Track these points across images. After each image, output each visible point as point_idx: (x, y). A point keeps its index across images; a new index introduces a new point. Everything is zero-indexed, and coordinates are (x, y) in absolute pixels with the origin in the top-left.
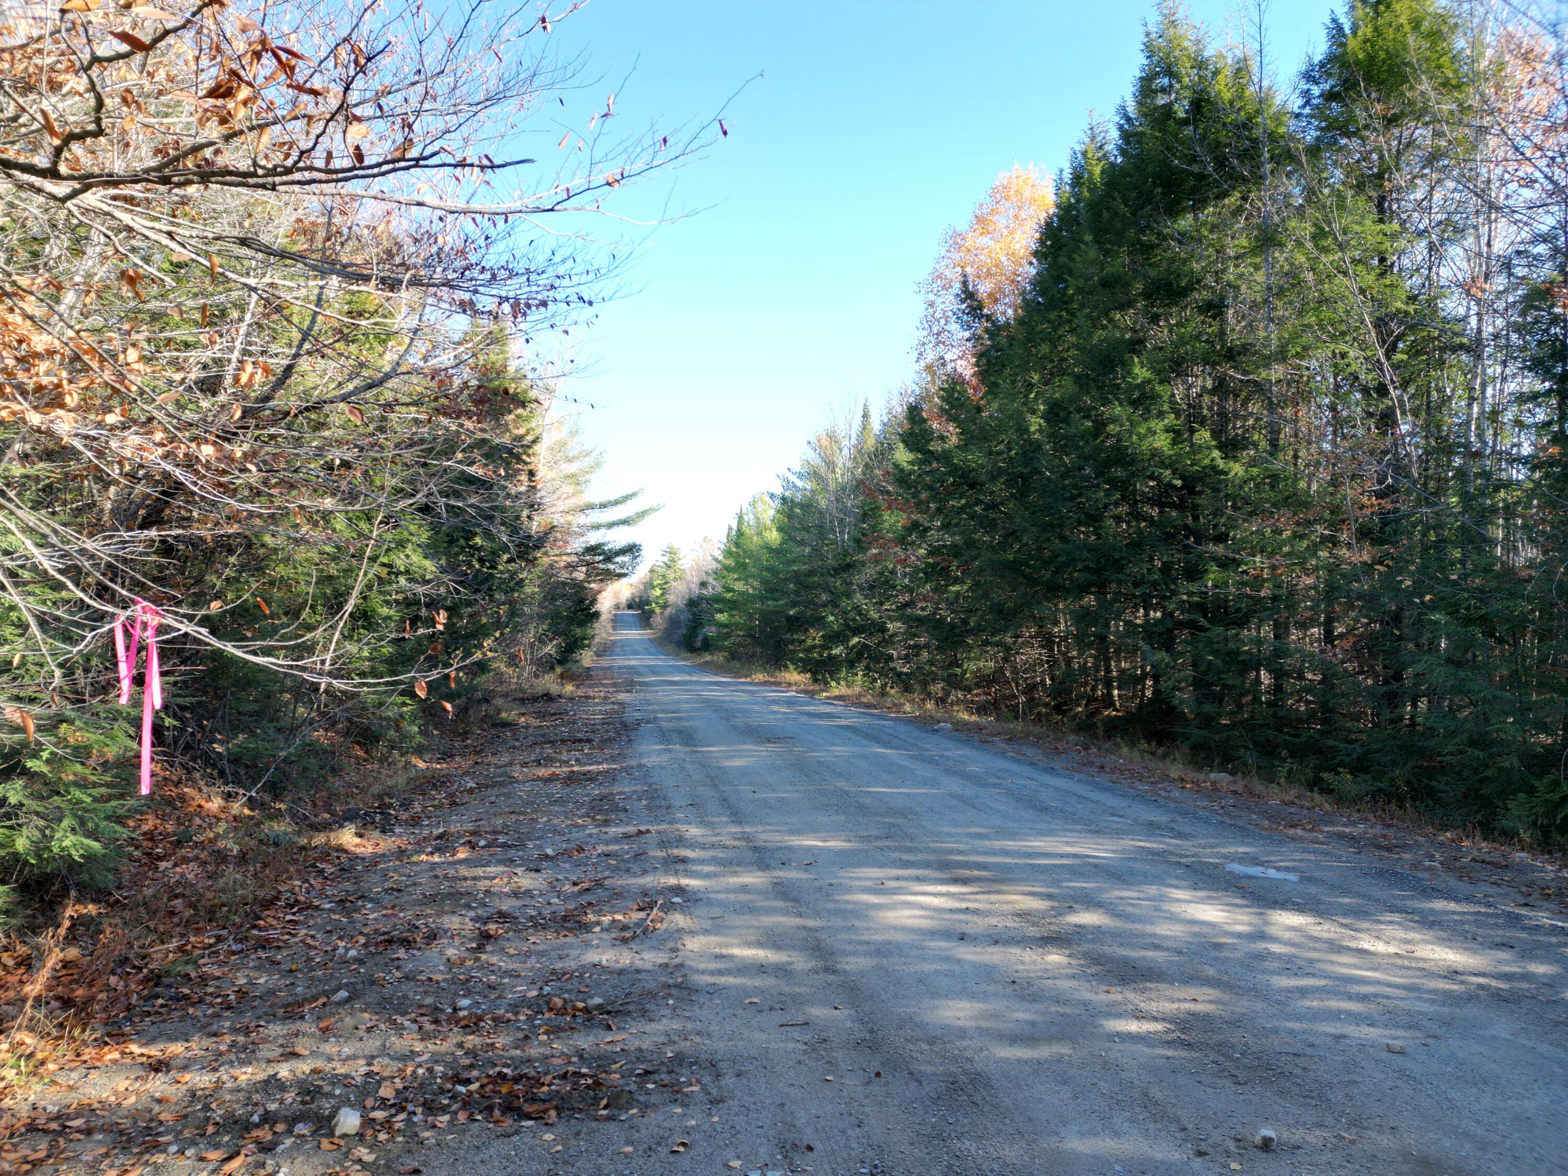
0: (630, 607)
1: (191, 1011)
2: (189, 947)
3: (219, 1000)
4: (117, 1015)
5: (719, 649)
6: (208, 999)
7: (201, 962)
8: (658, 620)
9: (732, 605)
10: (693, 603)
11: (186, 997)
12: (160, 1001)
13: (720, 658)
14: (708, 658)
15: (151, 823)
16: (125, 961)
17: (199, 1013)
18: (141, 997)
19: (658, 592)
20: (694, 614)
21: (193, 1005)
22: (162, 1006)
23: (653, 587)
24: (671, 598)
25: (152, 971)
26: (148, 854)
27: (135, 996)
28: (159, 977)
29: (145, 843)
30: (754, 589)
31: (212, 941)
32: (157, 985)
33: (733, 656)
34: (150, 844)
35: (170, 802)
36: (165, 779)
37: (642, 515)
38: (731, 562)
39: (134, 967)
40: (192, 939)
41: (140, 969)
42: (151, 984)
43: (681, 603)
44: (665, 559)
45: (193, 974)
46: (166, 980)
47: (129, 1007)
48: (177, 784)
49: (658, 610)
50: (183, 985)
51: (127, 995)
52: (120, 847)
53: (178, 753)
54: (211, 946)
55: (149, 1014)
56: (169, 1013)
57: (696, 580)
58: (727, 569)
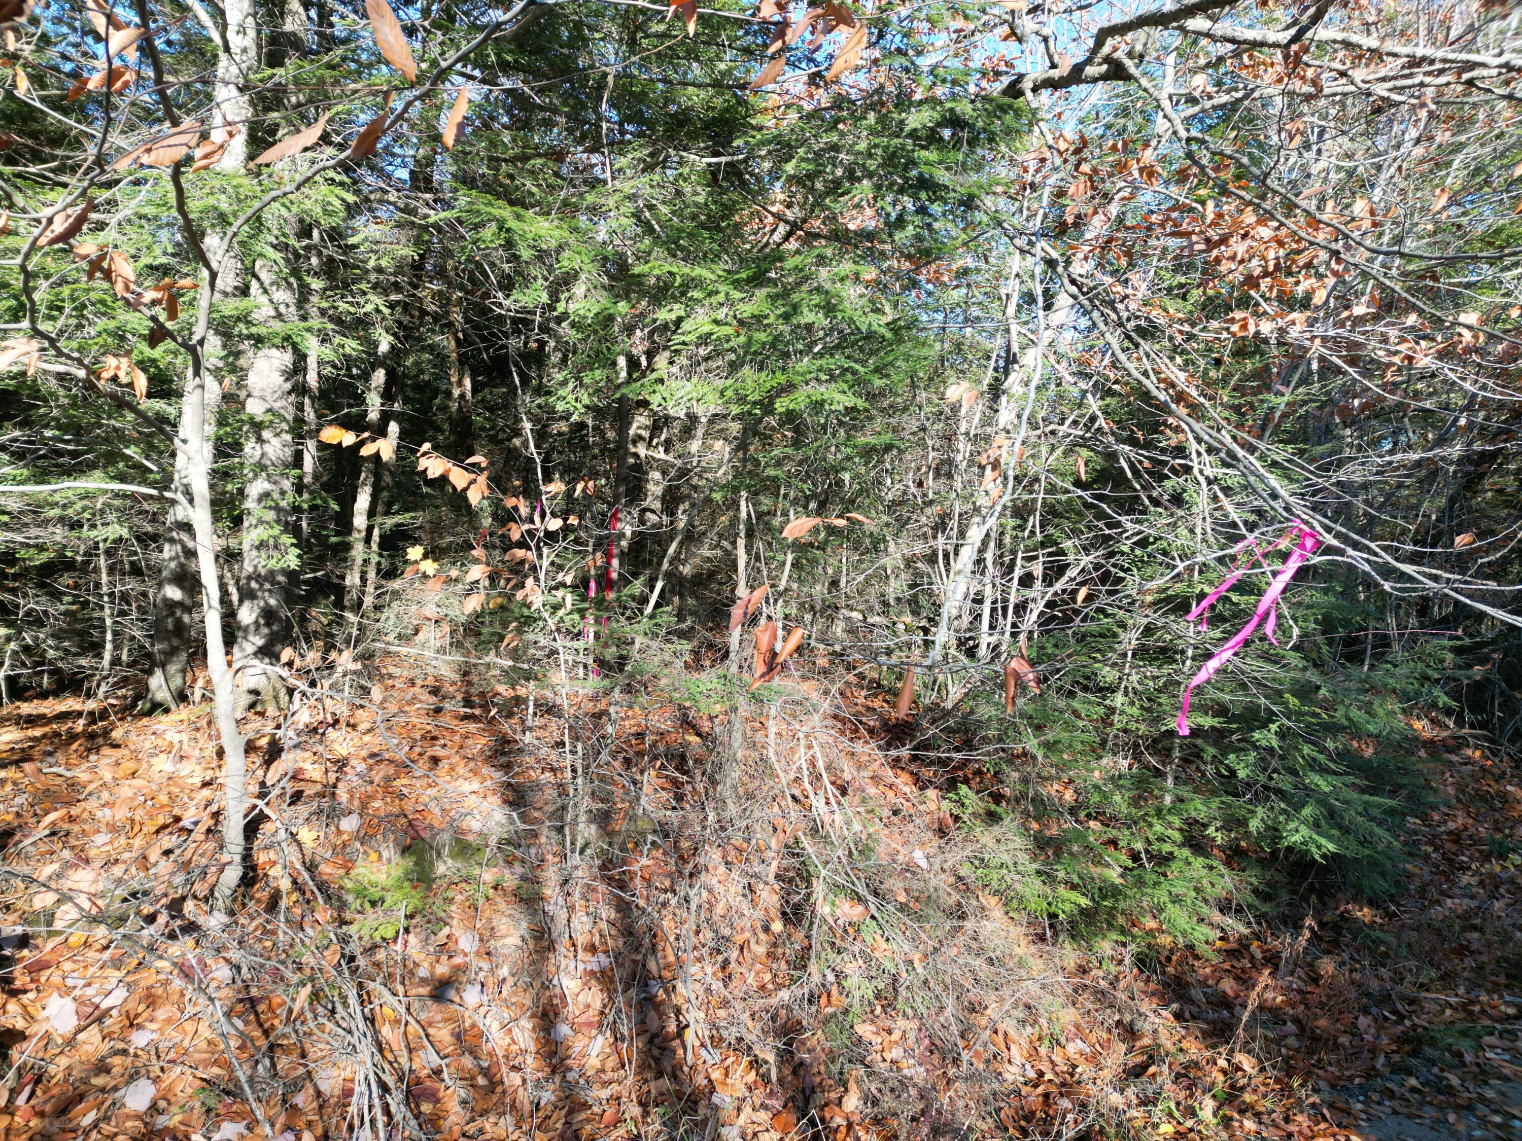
1: (1452, 1118)
2: (1477, 1008)
3: (1497, 1119)
4: (1351, 1078)
6: (1482, 1110)
7: (1487, 1039)
11: (1450, 1090)
12: (1413, 1082)
15: (1460, 821)
16: (1385, 999)
17: (1461, 1128)
18: (1389, 1063)
21: (1458, 1108)
22: (1413, 1090)
25: (1414, 1027)
26: (1450, 861)
27: (1382, 1059)
28: (1420, 1042)
29: (1448, 845)
31: (1511, 1011)
32: (1415, 1053)
34: (1454, 848)
35: (1485, 798)
36: (1483, 769)
39: (1395, 1012)
40: (1484, 998)
41: (1401, 1017)
42: (1407, 1048)
45: (1468, 1058)
46: (1428, 1051)
47: (1371, 1073)
48: (1500, 778)
50: (1451, 1068)
51: (1373, 1051)
52: (1416, 843)
53: (1504, 741)
54: (1508, 1018)
55: (1391, 1095)
56: (1422, 1104)
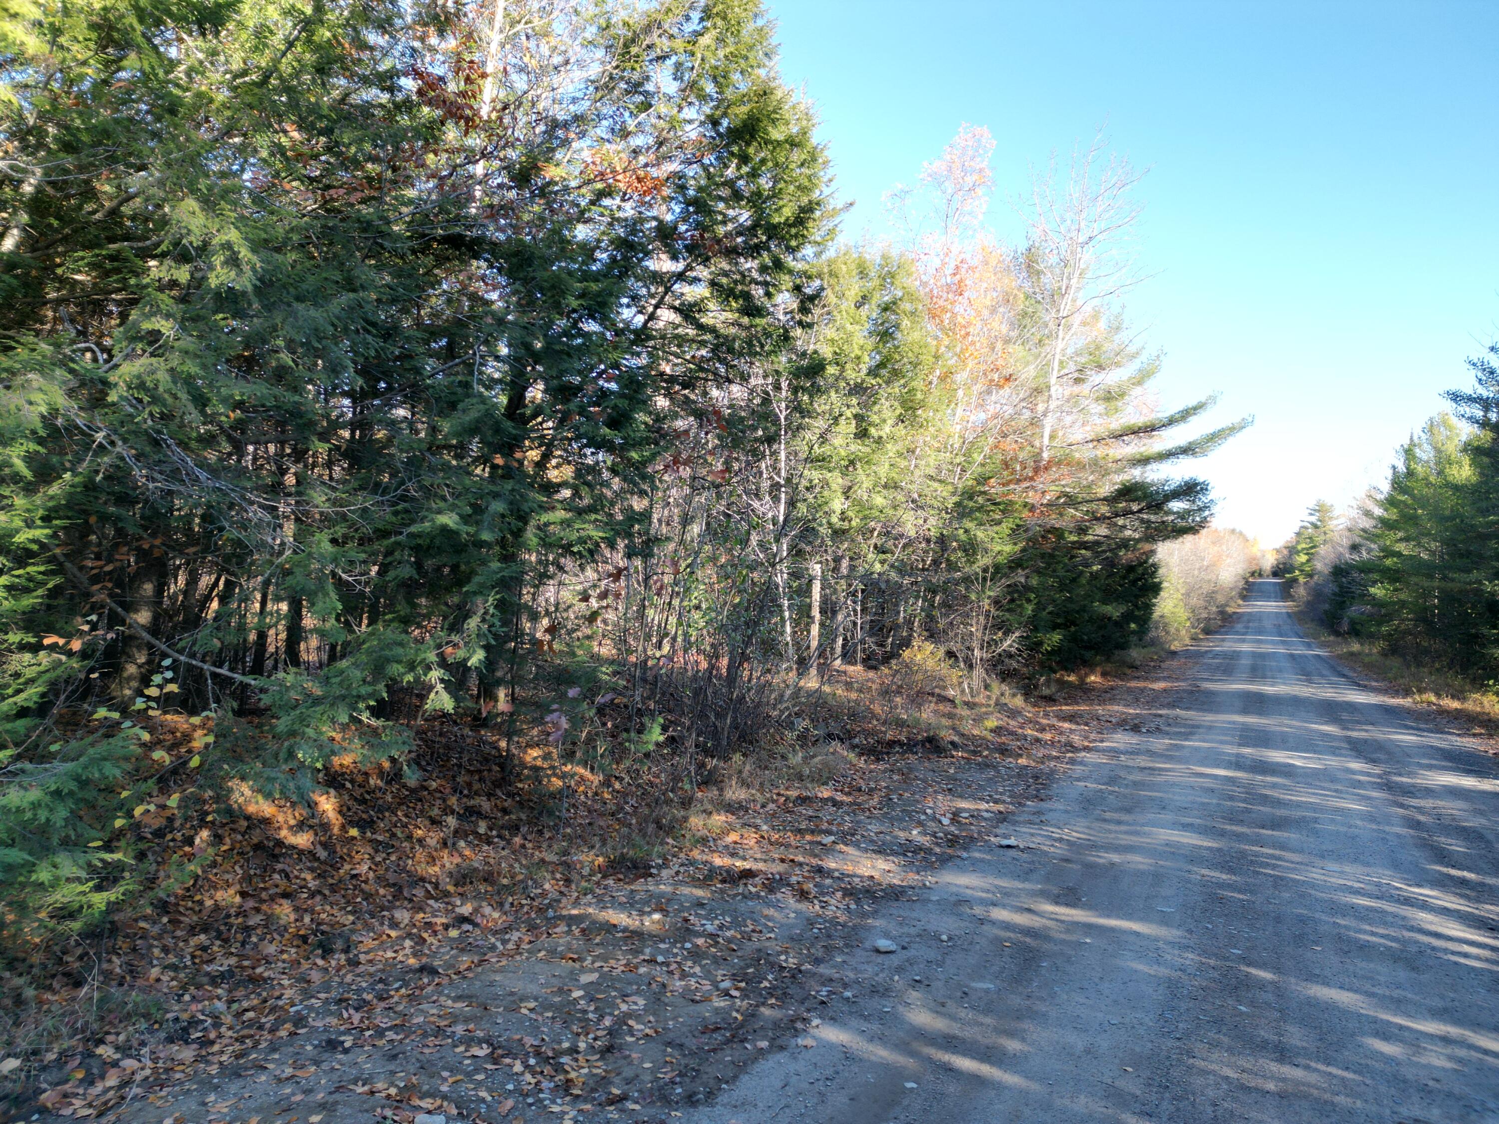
0: (1275, 574)
5: (1371, 636)
8: (1301, 591)
9: (1392, 576)
10: (1339, 571)
13: (1373, 650)
14: (1356, 647)
19: (1303, 558)
20: (1341, 587)
23: (1298, 552)
24: (1319, 565)
30: (1433, 553)
33: (1394, 649)
37: (1214, 438)
38: (1393, 515)
43: (1326, 570)
44: (1313, 519)
49: (1302, 580)
57: (1346, 542)
58: (1385, 524)
